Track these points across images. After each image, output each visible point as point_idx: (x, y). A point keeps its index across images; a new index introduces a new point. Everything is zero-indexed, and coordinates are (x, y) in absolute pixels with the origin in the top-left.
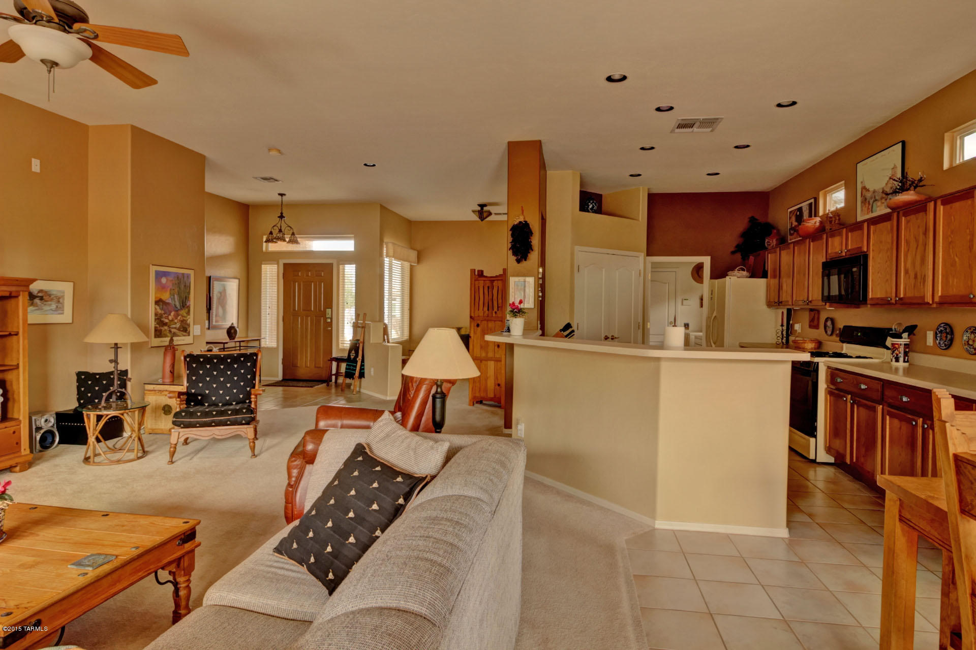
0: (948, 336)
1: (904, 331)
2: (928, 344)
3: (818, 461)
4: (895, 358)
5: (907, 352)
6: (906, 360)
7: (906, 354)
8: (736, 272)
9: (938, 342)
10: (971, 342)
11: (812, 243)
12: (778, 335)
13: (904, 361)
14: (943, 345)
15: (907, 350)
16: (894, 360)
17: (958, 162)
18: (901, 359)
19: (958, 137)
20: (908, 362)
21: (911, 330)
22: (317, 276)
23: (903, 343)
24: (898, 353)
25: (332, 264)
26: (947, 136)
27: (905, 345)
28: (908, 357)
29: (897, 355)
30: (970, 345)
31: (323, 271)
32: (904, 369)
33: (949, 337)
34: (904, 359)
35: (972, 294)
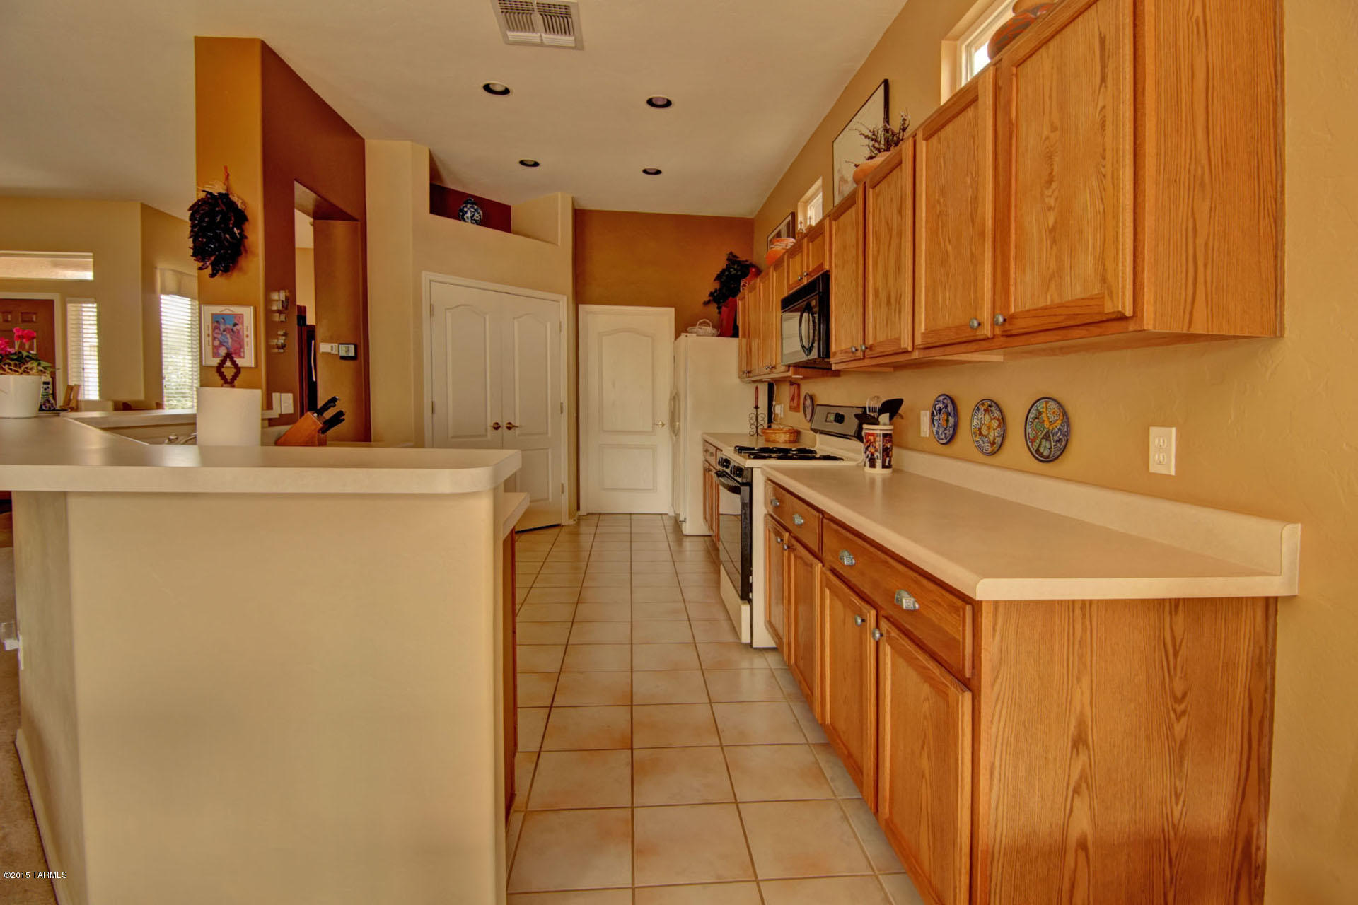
0: (950, 418)
1: (882, 410)
2: (923, 435)
3: (754, 646)
4: (869, 460)
5: (887, 448)
6: (887, 464)
7: (887, 453)
8: (697, 328)
9: (935, 429)
10: (984, 431)
11: (775, 274)
12: (752, 422)
13: (884, 467)
14: (943, 436)
15: (888, 445)
16: (868, 463)
17: (963, 83)
18: (879, 463)
19: (963, 47)
20: (890, 466)
21: (892, 407)
22: (23, 321)
23: (881, 432)
24: (873, 450)
25: (52, 302)
26: (945, 45)
27: (885, 435)
28: (890, 458)
29: (872, 455)
30: (983, 435)
31: (35, 313)
32: (884, 481)
33: (951, 420)
34: (884, 462)
35: (976, 319)
